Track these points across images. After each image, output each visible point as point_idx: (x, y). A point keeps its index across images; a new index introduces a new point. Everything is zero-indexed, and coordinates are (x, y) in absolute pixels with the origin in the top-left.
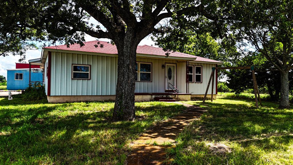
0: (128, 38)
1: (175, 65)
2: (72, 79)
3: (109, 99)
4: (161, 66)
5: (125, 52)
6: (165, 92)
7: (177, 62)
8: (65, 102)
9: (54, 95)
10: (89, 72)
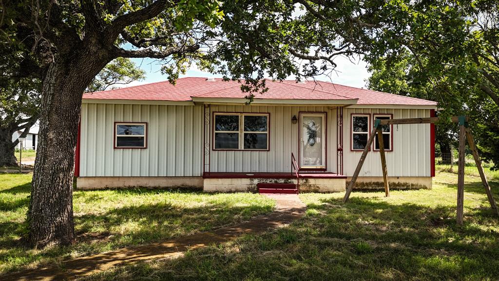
1: (323, 116)
2: (115, 148)
4: (290, 118)
7: (329, 109)
8: (103, 187)
9: (85, 176)
10: (144, 136)
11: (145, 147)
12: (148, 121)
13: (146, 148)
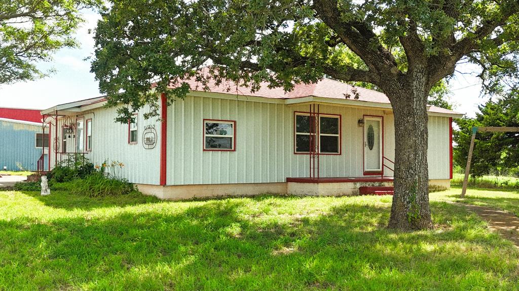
0: (420, 85)
1: (380, 120)
2: (204, 150)
3: (267, 192)
4: (357, 121)
5: (417, 110)
6: (363, 176)
7: (384, 113)
8: (191, 197)
9: (173, 184)
10: (232, 136)
11: (233, 149)
12: (236, 120)
13: (235, 150)
